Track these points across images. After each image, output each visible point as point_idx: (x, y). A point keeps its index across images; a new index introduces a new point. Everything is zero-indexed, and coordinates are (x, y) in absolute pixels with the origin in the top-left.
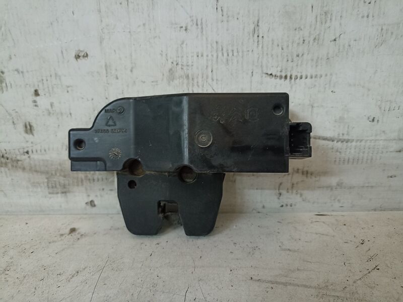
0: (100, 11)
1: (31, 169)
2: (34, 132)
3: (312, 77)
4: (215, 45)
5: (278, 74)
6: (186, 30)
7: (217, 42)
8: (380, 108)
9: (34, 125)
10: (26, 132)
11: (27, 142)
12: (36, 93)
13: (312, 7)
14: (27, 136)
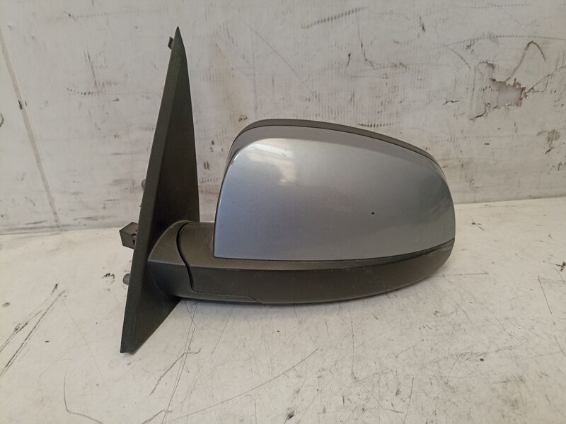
0: (255, 91)
1: (207, 192)
2: (210, 168)
3: (387, 125)
4: (327, 108)
5: (367, 124)
6: (309, 100)
7: (328, 107)
8: (430, 141)
9: (210, 163)
10: (205, 168)
11: (205, 174)
12: (213, 143)
13: (387, 84)
14: (205, 171)
